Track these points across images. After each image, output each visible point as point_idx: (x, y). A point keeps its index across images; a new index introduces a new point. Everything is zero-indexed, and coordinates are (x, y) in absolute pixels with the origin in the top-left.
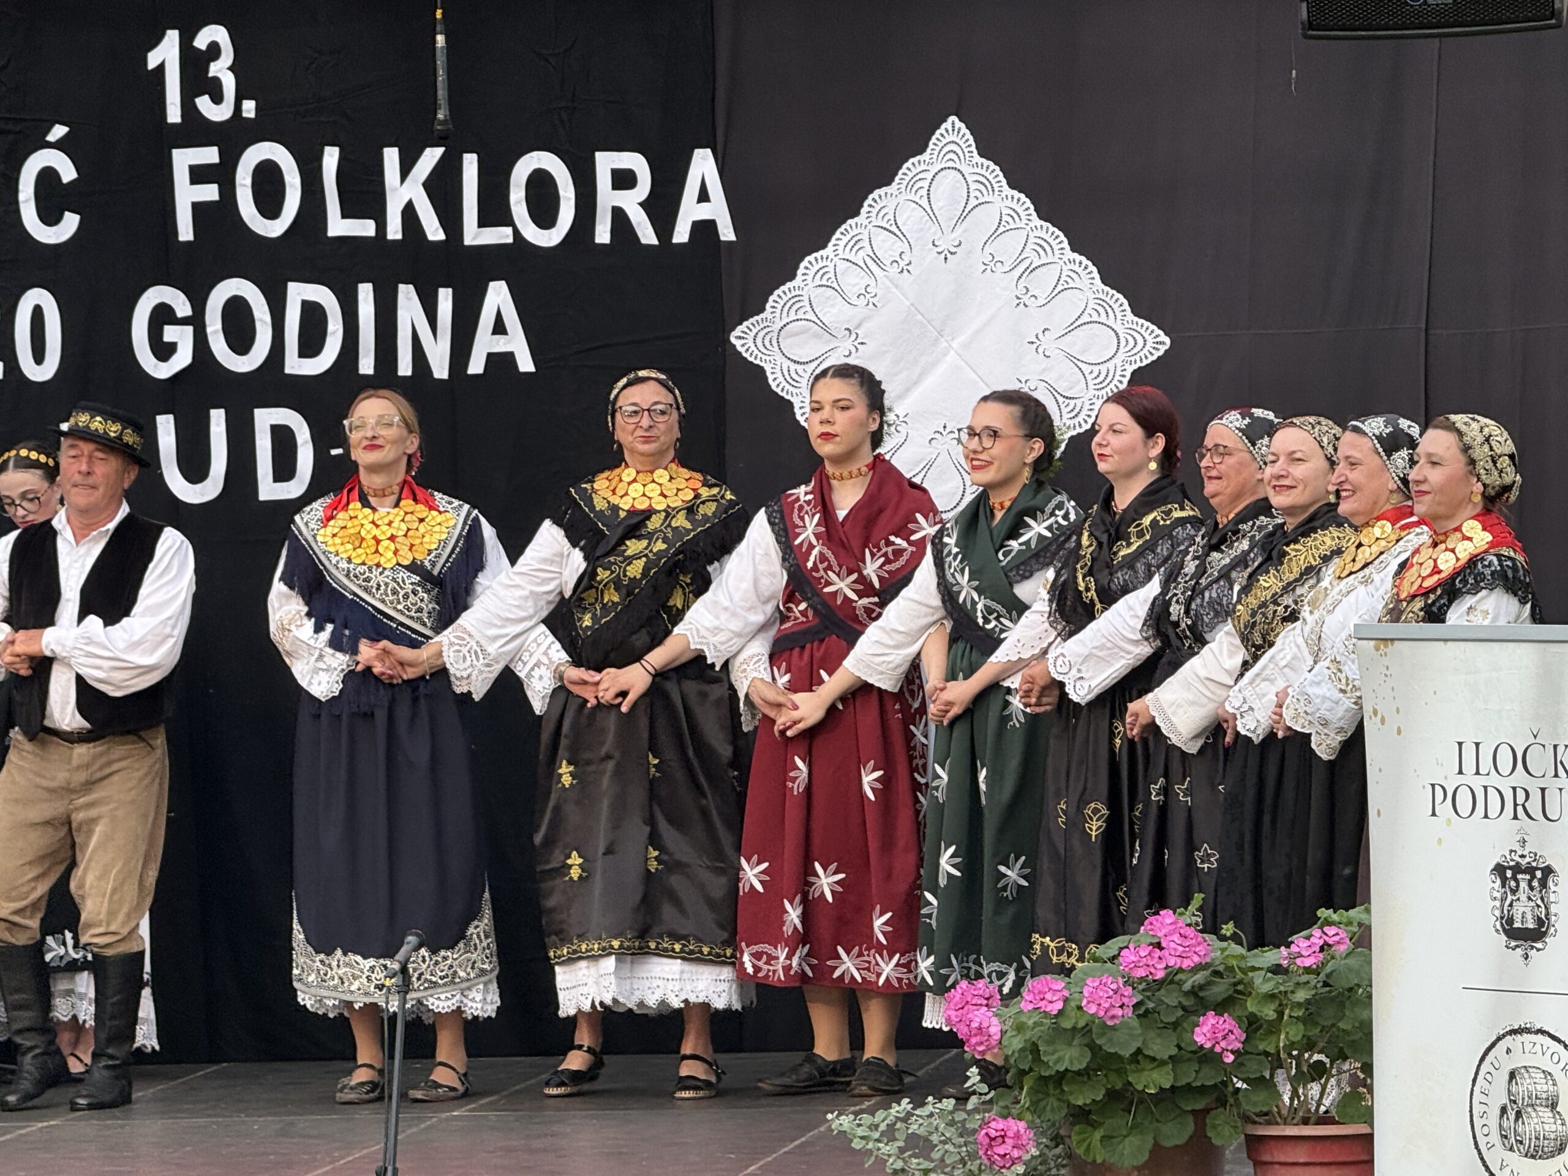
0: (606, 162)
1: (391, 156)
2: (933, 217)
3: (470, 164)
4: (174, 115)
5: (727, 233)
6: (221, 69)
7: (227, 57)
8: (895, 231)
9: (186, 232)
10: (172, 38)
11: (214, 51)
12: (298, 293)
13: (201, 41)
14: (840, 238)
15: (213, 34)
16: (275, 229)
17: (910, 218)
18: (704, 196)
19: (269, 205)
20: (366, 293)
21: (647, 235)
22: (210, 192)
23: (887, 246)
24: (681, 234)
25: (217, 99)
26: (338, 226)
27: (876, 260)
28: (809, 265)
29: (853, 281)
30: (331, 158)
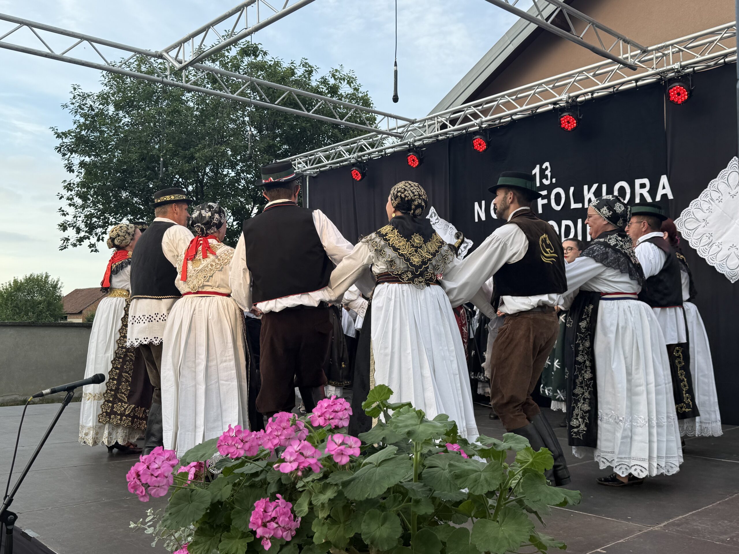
0: (638, 182)
1: (586, 187)
2: (729, 186)
3: (604, 187)
4: (538, 184)
5: (670, 197)
6: (548, 173)
7: (549, 169)
8: (718, 191)
9: (540, 211)
10: (538, 166)
11: (547, 168)
12: (564, 223)
13: (544, 167)
14: (702, 195)
15: (547, 164)
16: (558, 208)
17: (722, 187)
18: (664, 188)
19: (558, 203)
20: (580, 221)
21: (649, 200)
22: (545, 201)
23: (715, 195)
24: (658, 198)
25: (547, 179)
26: (573, 206)
27: (712, 199)
28: (693, 203)
29: (705, 206)
30: (572, 189)
